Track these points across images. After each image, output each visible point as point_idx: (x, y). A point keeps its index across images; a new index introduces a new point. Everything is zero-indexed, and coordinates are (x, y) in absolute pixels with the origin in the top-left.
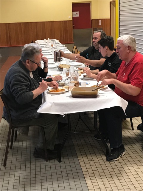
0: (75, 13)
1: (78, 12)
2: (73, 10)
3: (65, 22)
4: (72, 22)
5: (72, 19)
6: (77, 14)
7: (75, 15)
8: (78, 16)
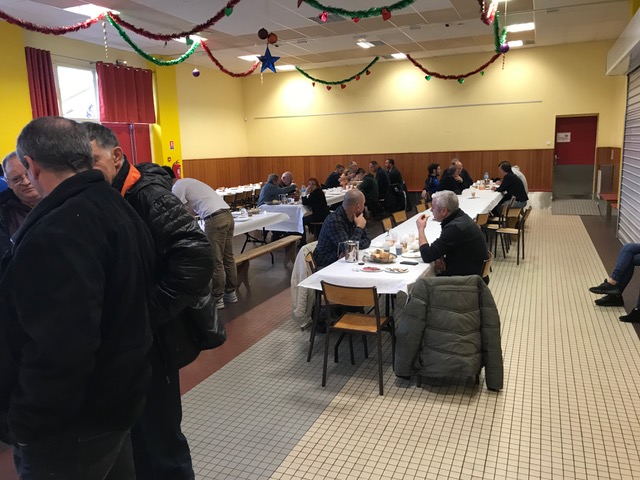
0: (561, 135)
1: (569, 134)
2: (558, 130)
3: (538, 152)
4: (553, 152)
5: (553, 147)
6: (566, 137)
7: (562, 138)
8: (569, 141)
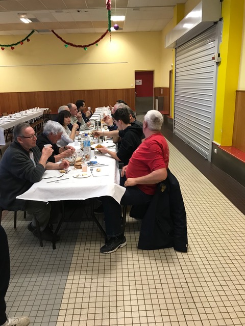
0: (138, 81)
1: (141, 80)
3: (128, 90)
4: (134, 90)
5: (134, 87)
7: (138, 83)
8: (141, 84)
